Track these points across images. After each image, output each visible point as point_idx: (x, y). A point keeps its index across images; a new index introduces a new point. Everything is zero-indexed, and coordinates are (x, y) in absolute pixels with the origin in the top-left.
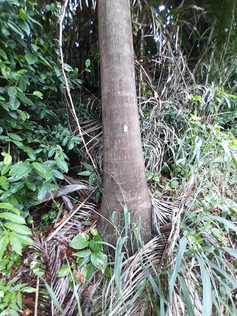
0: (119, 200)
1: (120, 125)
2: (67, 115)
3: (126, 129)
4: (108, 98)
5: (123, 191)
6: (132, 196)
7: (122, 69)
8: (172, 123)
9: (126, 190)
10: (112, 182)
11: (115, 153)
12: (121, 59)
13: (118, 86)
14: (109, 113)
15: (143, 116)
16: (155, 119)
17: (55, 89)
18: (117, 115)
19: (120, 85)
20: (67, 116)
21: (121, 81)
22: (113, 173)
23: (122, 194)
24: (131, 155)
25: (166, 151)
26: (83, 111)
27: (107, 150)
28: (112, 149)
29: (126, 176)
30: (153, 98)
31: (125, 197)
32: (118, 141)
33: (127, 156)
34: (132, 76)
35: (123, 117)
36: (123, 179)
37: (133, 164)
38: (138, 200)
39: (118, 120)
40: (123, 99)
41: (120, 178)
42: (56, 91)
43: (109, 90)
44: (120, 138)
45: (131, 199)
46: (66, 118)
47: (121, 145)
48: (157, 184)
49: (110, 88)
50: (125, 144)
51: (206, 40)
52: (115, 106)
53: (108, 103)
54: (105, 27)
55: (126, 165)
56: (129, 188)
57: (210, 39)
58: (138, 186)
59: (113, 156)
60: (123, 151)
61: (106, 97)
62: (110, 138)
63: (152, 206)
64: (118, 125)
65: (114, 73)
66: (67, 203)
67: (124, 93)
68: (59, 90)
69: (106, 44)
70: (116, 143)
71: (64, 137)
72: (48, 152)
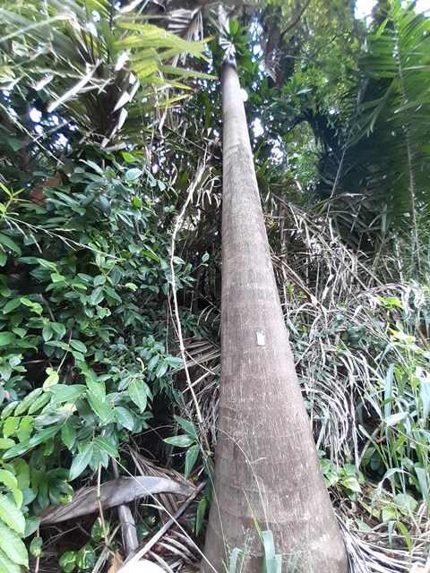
0: (253, 515)
1: (252, 333)
2: (166, 330)
3: (261, 340)
4: (232, 294)
5: (261, 487)
6: (287, 505)
7: (252, 257)
8: (356, 346)
9: (268, 484)
10: (235, 458)
11: (241, 387)
12: (250, 247)
13: (246, 278)
14: (232, 314)
15: (295, 331)
16: (320, 339)
17: (156, 289)
18: (246, 316)
19: (250, 276)
20: (165, 332)
21: (251, 271)
22: (237, 433)
23: (258, 498)
24: (275, 393)
25: (359, 407)
26: (192, 326)
27: (228, 380)
28: (235, 379)
29: (267, 443)
30: (310, 304)
31: (266, 506)
32: (246, 361)
33: (267, 393)
34: (268, 266)
35: (255, 320)
36: (260, 452)
37: (280, 412)
38: (304, 524)
39: (247, 324)
40: (254, 295)
41: (253, 448)
42: (158, 291)
43: (233, 284)
44: (251, 356)
45: (284, 517)
46: (164, 335)
47: (254, 369)
48: (358, 504)
49: (235, 280)
50: (262, 369)
51: (379, 231)
52: (242, 304)
53: (231, 300)
54: (230, 220)
55: (264, 414)
56: (277, 480)
57: (384, 229)
58: (298, 476)
59: (238, 393)
60: (259, 383)
61: (228, 293)
62: (234, 356)
63: (349, 557)
64: (247, 333)
65: (241, 263)
66: (126, 530)
67: (256, 286)
68: (161, 290)
69: (230, 235)
70: (244, 365)
71: (153, 355)
72: (119, 380)
